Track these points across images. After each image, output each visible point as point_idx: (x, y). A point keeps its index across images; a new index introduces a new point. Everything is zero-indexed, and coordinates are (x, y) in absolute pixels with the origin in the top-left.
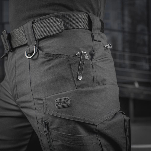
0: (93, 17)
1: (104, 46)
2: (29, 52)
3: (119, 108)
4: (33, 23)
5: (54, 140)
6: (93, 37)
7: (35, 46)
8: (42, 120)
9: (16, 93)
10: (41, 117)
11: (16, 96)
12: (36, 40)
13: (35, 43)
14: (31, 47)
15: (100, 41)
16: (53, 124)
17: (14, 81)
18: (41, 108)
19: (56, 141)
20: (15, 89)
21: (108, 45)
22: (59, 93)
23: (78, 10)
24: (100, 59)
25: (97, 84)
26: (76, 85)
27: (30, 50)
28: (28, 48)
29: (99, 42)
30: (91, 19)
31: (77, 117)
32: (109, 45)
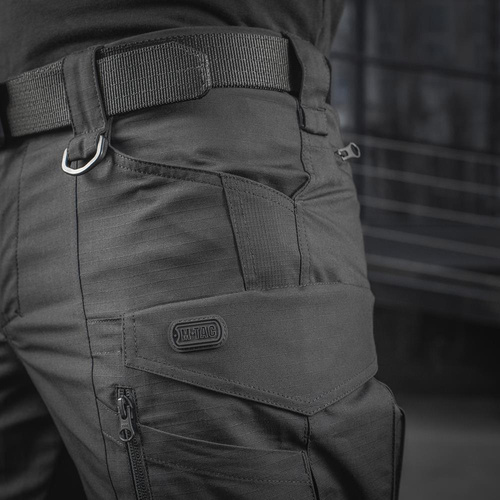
0: (303, 48)
1: (336, 152)
2: (77, 154)
3: (374, 367)
4: (99, 55)
5: (154, 464)
6: (304, 120)
7: (103, 134)
8: (113, 394)
9: (13, 295)
10: (111, 383)
11: (14, 307)
12: (108, 117)
13: (103, 126)
14: (87, 139)
15: (324, 135)
16: (153, 407)
17: (10, 254)
18: (112, 350)
19: (162, 466)
20: (12, 283)
21: (348, 149)
22: (184, 300)
23: (251, 23)
24: (321, 196)
25: (313, 279)
26: (246, 276)
27: (81, 148)
28: (76, 142)
29: (321, 139)
30: (300, 56)
31: (242, 385)
32: (349, 147)
